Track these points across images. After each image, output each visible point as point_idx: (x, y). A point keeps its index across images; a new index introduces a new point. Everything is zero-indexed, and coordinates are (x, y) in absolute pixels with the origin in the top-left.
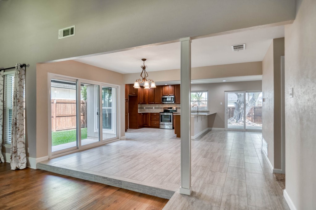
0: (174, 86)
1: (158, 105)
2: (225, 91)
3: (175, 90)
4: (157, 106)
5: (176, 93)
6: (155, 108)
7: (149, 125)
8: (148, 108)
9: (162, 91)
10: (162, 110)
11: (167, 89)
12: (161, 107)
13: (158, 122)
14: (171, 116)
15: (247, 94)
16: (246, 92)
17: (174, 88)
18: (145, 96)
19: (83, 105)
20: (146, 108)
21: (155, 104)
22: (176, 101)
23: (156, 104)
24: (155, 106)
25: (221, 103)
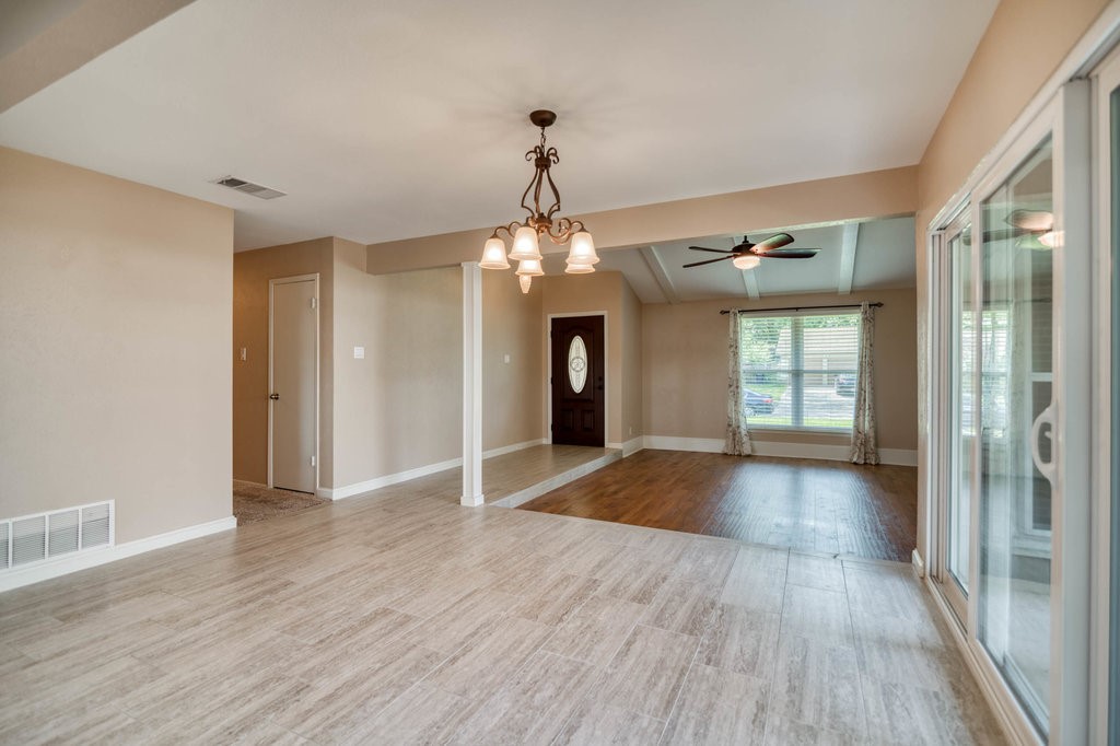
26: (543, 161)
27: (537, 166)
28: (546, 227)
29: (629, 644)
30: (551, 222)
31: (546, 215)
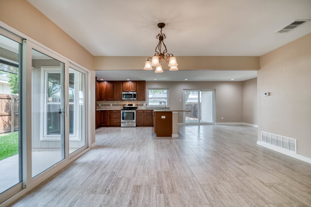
0: (136, 82)
1: (116, 101)
2: (183, 89)
3: (137, 86)
4: (115, 103)
5: (138, 90)
6: (113, 105)
7: (108, 124)
8: (105, 105)
9: (122, 87)
10: (122, 107)
11: (128, 85)
12: (120, 104)
13: (118, 120)
14: (134, 113)
15: (201, 92)
16: (201, 91)
17: (135, 84)
18: (101, 92)
19: (9, 101)
20: (102, 105)
21: (113, 100)
22: (138, 97)
23: (115, 100)
24: (113, 103)
25: (180, 100)
26: (161, 38)
27: (160, 40)
28: (162, 57)
29: (135, 172)
30: (164, 55)
31: (163, 53)
